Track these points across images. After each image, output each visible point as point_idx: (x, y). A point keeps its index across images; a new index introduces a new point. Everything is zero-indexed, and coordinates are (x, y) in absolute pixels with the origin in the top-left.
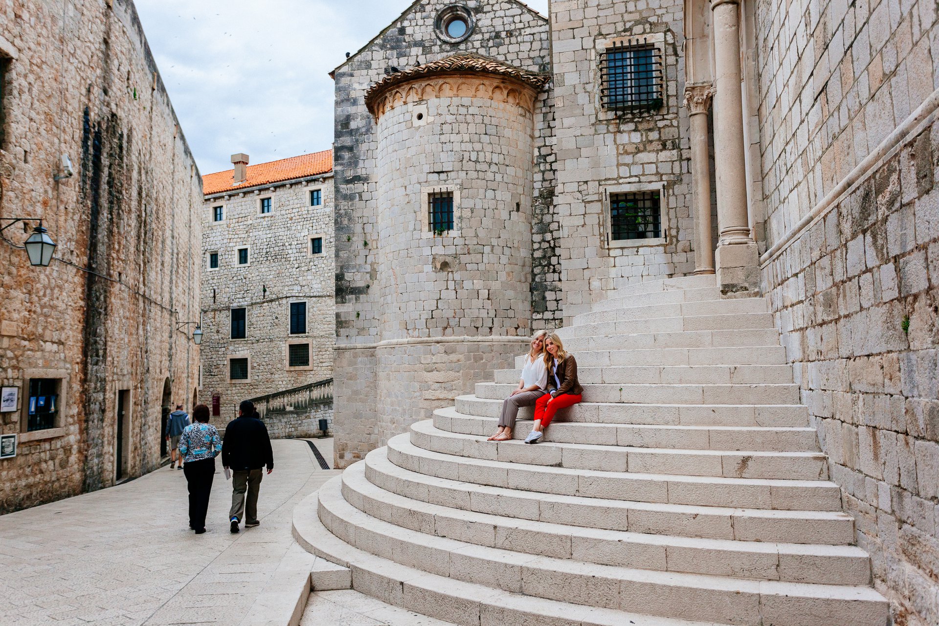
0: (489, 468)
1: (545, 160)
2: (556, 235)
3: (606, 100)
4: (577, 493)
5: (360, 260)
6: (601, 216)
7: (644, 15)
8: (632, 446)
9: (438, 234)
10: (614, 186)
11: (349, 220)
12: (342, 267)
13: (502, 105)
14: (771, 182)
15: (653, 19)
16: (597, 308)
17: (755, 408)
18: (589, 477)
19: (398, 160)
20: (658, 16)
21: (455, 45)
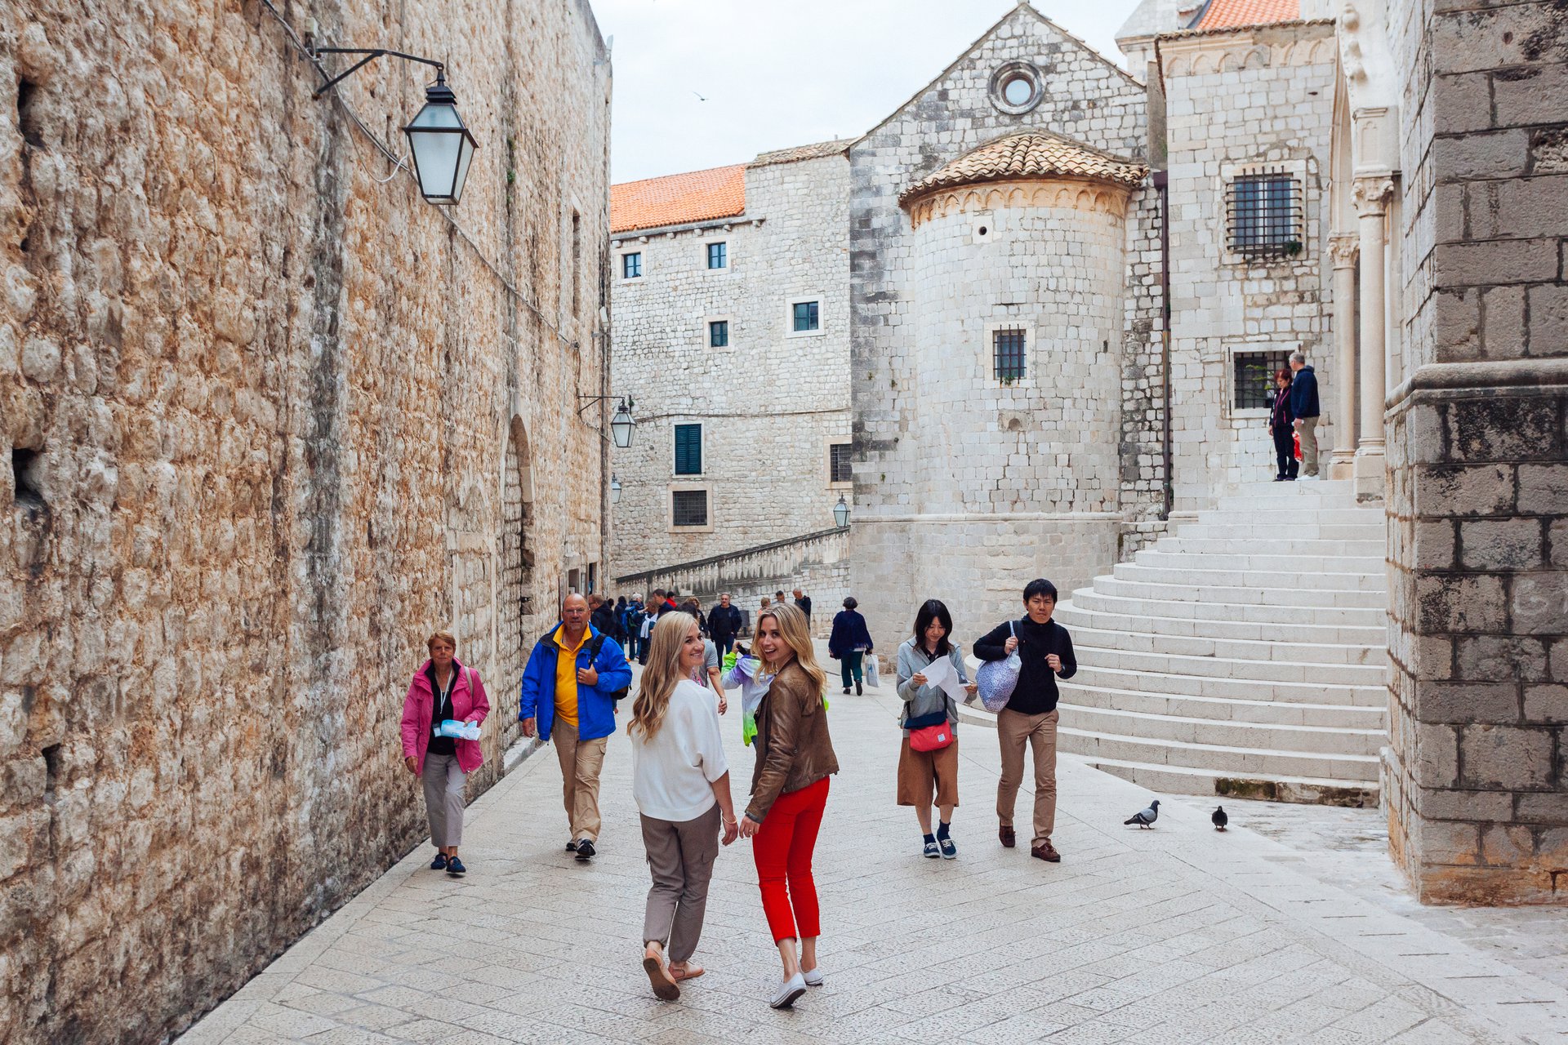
5: (886, 405)
6: (1223, 381)
7: (1283, 137)
9: (1006, 383)
10: (1240, 344)
11: (871, 351)
12: (861, 414)
13: (1088, 215)
15: (1293, 143)
20: (1299, 139)
21: (1017, 116)
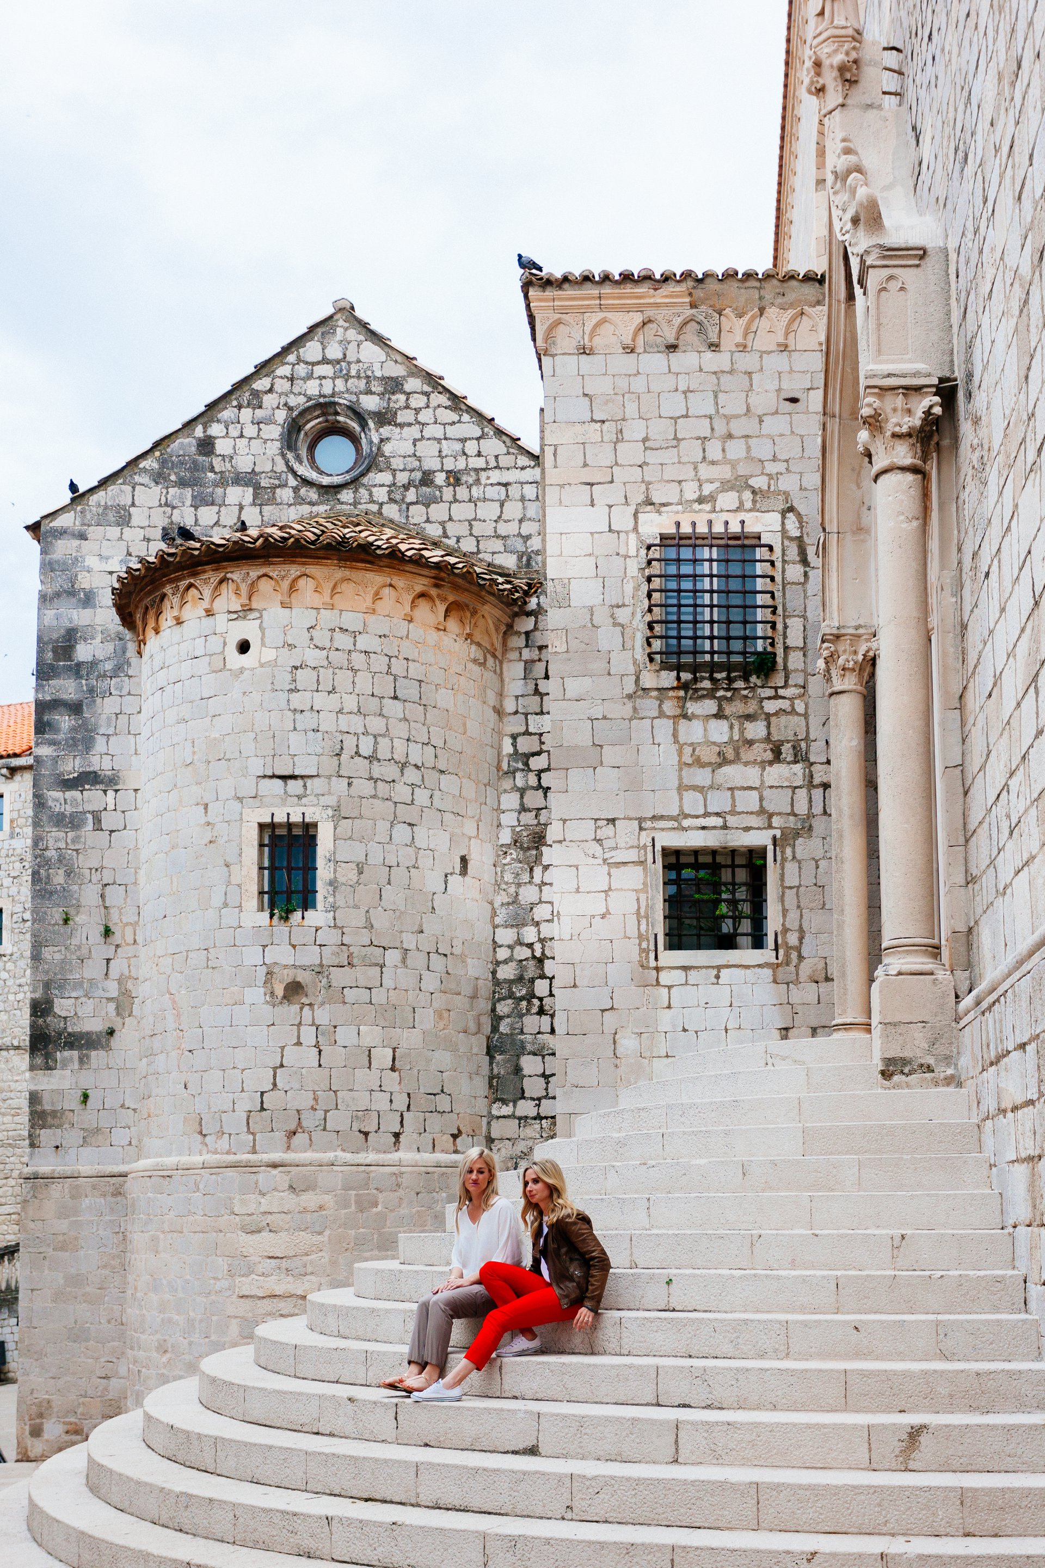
0: (376, 1460)
1: (527, 764)
2: (546, 930)
3: (657, 645)
4: (568, 1513)
5: (93, 970)
6: (643, 897)
7: (742, 470)
8: (689, 1406)
9: (281, 918)
10: (672, 833)
11: (68, 874)
12: (47, 985)
13: (433, 636)
14: (982, 849)
15: (759, 482)
16: (627, 1100)
17: (938, 1323)
18: (595, 1478)
19: (189, 744)
20: (770, 476)
21: (331, 491)
